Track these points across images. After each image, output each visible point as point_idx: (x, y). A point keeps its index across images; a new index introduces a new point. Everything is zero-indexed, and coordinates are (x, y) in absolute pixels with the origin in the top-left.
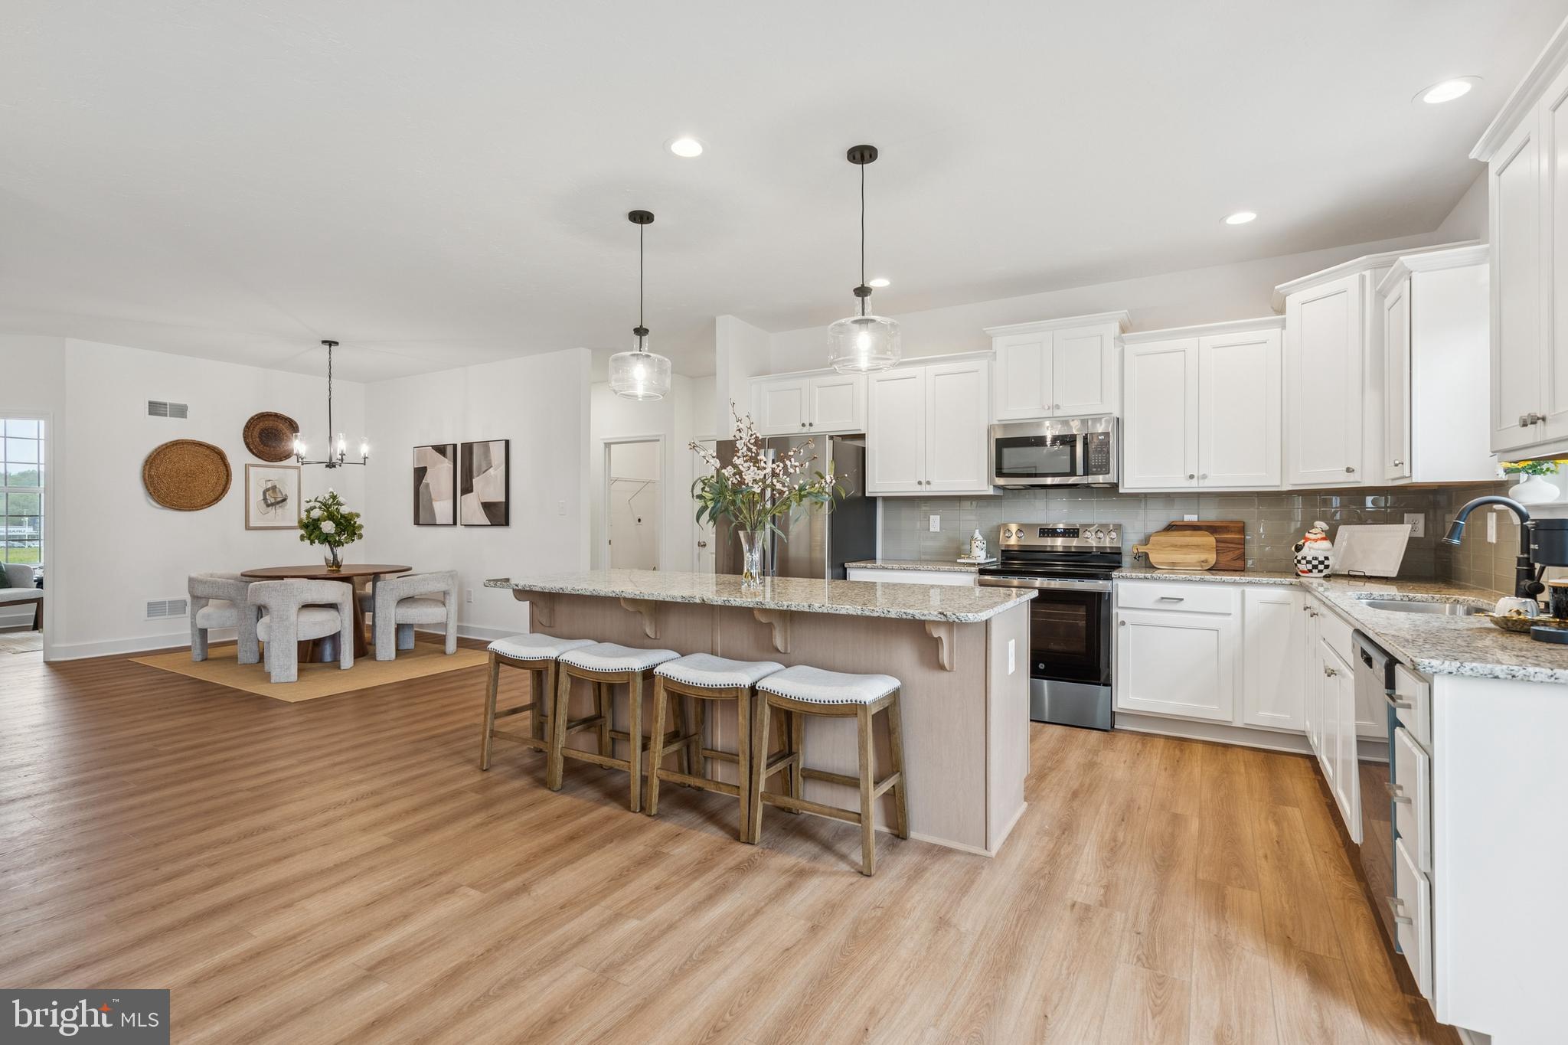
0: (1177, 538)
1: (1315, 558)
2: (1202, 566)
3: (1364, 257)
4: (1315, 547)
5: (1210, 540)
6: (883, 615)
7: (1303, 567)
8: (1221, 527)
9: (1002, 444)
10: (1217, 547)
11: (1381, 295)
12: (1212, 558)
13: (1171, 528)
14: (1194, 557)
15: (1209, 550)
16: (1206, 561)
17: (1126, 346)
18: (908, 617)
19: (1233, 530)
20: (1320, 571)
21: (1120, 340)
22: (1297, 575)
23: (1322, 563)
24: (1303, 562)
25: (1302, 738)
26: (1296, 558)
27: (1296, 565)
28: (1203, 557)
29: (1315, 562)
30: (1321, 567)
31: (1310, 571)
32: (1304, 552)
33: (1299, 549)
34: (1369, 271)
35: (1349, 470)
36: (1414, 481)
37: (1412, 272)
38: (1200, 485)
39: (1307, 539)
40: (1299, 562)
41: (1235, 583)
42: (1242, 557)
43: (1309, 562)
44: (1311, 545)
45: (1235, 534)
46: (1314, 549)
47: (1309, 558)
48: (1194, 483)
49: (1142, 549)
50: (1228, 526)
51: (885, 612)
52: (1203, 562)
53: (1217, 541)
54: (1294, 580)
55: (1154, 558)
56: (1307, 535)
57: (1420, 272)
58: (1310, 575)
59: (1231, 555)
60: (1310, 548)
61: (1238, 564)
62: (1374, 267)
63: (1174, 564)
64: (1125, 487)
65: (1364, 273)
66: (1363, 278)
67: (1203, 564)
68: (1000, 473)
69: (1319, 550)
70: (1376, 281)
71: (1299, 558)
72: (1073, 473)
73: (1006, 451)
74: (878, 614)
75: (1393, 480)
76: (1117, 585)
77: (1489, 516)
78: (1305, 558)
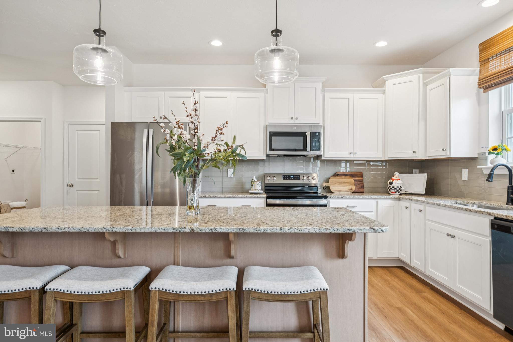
0: (338, 179)
1: (398, 187)
2: (350, 191)
3: (422, 68)
4: (396, 184)
5: (352, 180)
7: (393, 191)
8: (355, 175)
9: (272, 135)
10: (354, 183)
11: (426, 85)
12: (354, 188)
13: (336, 175)
14: (347, 188)
15: (352, 184)
16: (351, 189)
17: (325, 94)
19: (359, 175)
20: (399, 192)
21: (323, 91)
22: (389, 194)
23: (400, 189)
24: (393, 189)
25: (399, 260)
26: (390, 187)
27: (390, 190)
28: (350, 187)
29: (398, 189)
30: (399, 190)
31: (396, 192)
32: (394, 184)
33: (391, 183)
34: (421, 74)
35: (414, 152)
36: (451, 157)
37: (451, 75)
38: (354, 157)
39: (394, 180)
40: (391, 189)
41: (375, 198)
42: (362, 187)
43: (395, 189)
44: (396, 182)
45: (360, 178)
46: (397, 184)
47: (396, 187)
48: (352, 156)
49: (327, 184)
50: (357, 174)
52: (350, 189)
53: (354, 181)
54: (388, 196)
55: (332, 188)
56: (393, 178)
57: (454, 76)
58: (395, 194)
59: (359, 186)
60: (396, 183)
61: (362, 190)
62: (423, 73)
63: (340, 190)
64: (325, 157)
65: (420, 75)
66: (419, 77)
67: (351, 190)
68: (271, 149)
69: (398, 184)
70: (424, 79)
71: (391, 187)
72: (305, 149)
73: (273, 138)
76: (329, 201)
77: (464, 170)
78: (393, 187)
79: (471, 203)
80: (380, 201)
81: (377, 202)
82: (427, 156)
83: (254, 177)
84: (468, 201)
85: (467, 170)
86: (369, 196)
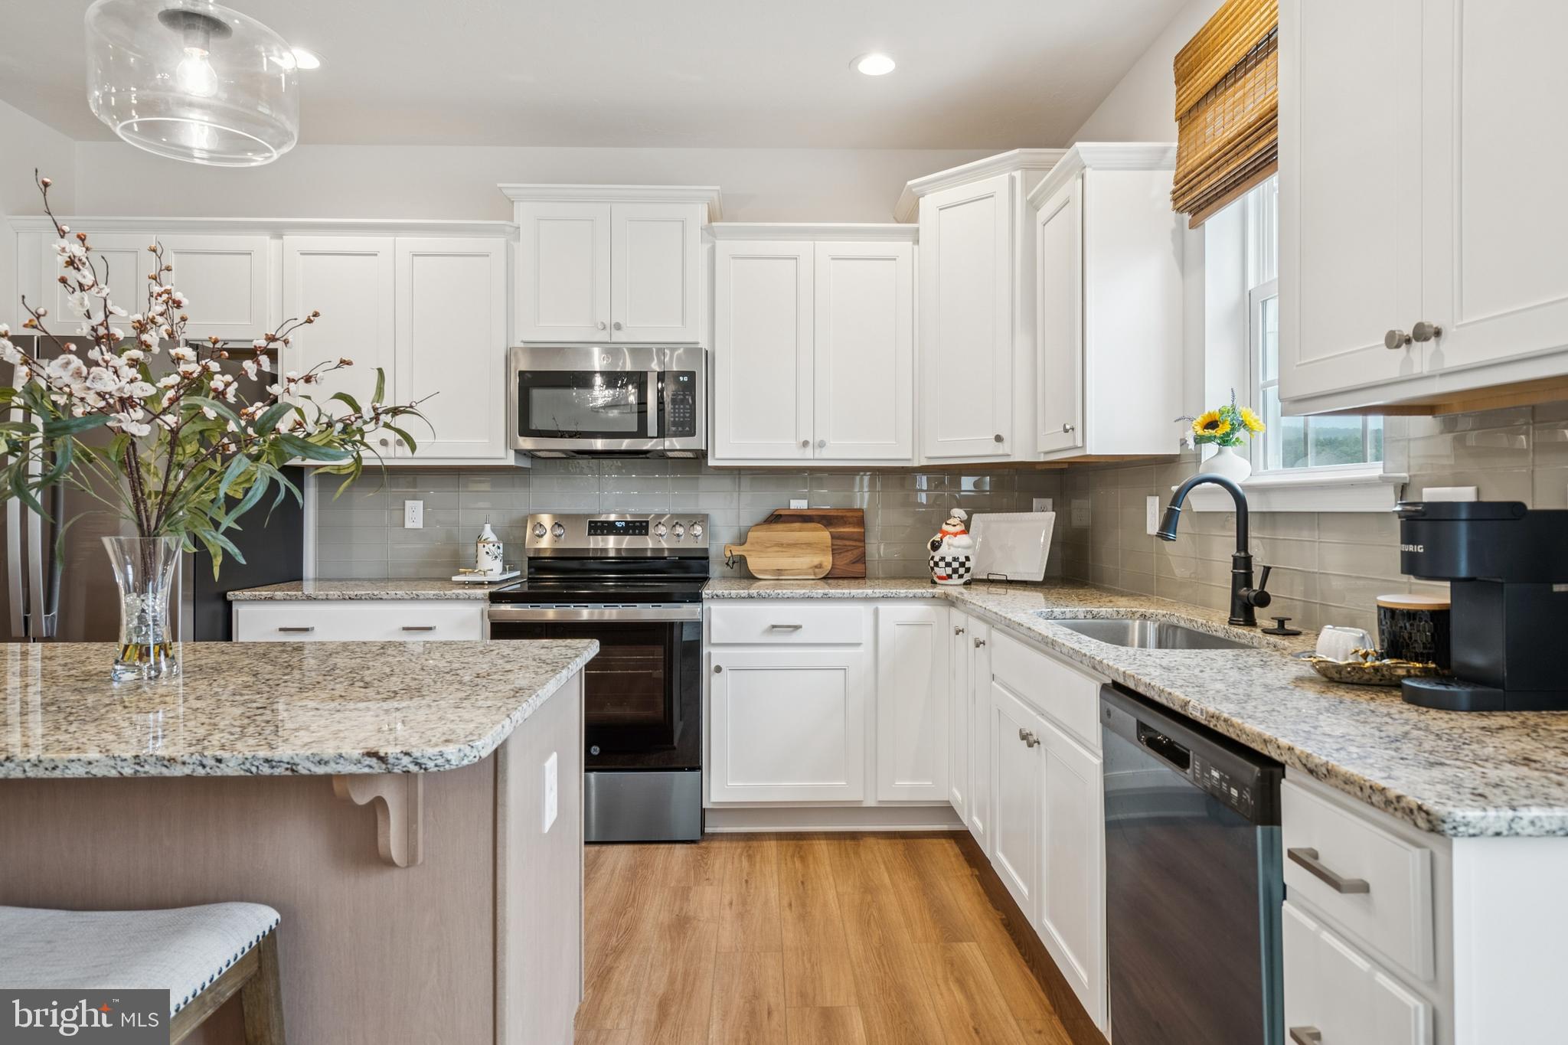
0: (782, 533)
1: (955, 559)
2: (815, 574)
3: (1016, 151)
4: (954, 546)
5: (824, 535)
6: (201, 772)
7: (941, 571)
8: (836, 517)
9: (531, 383)
10: (832, 545)
11: (1033, 206)
12: (827, 561)
13: (775, 518)
14: (805, 561)
15: (824, 550)
16: (820, 566)
17: (717, 241)
18: (277, 772)
19: (851, 520)
20: (961, 576)
21: (709, 232)
22: (934, 582)
23: (962, 565)
24: (942, 564)
25: (947, 810)
26: (933, 558)
27: (932, 569)
28: (816, 560)
29: (955, 565)
30: (962, 571)
31: (949, 577)
32: (943, 550)
33: (936, 546)
34: (1019, 172)
35: (999, 439)
36: (1088, 453)
37: (1085, 167)
38: (816, 456)
39: (945, 533)
40: (936, 564)
41: (867, 599)
42: (862, 559)
43: (948, 565)
44: (950, 541)
45: (854, 527)
46: (956, 547)
47: (949, 559)
48: (808, 453)
49: (738, 551)
50: (845, 516)
51: (211, 762)
52: (816, 567)
53: (833, 537)
54: (929, 591)
55: (754, 563)
56: (945, 527)
57: (1094, 169)
58: (950, 582)
59: (850, 556)
60: (950, 545)
61: (858, 568)
62: (1028, 168)
63: (779, 571)
64: (717, 456)
65: (1014, 174)
66: (1012, 180)
67: (817, 570)
68: (526, 431)
69: (959, 547)
70: (1028, 186)
71: (937, 559)
72: (642, 433)
73: (537, 394)
74: (187, 770)
75: (1047, 453)
76: (710, 609)
77: (1150, 499)
78: (943, 559)
79: (1141, 615)
80: (884, 608)
81: (876, 612)
82: (1039, 450)
83: (488, 527)
84: (1134, 610)
85: (1158, 498)
86: (846, 591)
